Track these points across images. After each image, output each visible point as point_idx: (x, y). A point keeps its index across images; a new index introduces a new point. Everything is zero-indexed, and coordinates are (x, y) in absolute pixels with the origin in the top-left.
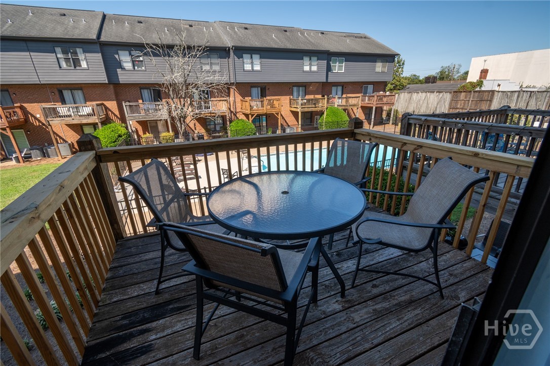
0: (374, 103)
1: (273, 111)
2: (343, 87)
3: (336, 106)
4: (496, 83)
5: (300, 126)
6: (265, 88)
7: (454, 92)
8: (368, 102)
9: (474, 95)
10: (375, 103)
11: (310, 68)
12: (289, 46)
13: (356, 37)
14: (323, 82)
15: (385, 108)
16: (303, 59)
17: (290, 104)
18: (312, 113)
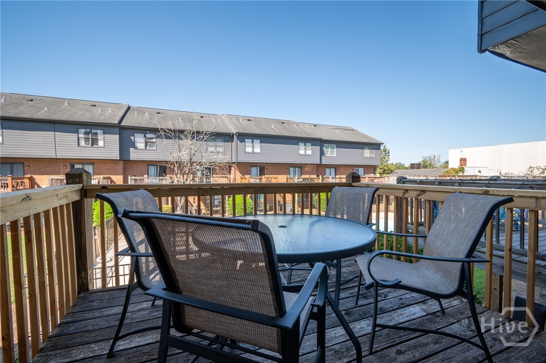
2: (336, 169)
4: (477, 170)
6: (264, 168)
11: (305, 152)
12: (286, 134)
13: (344, 129)
14: (317, 164)
16: (298, 145)
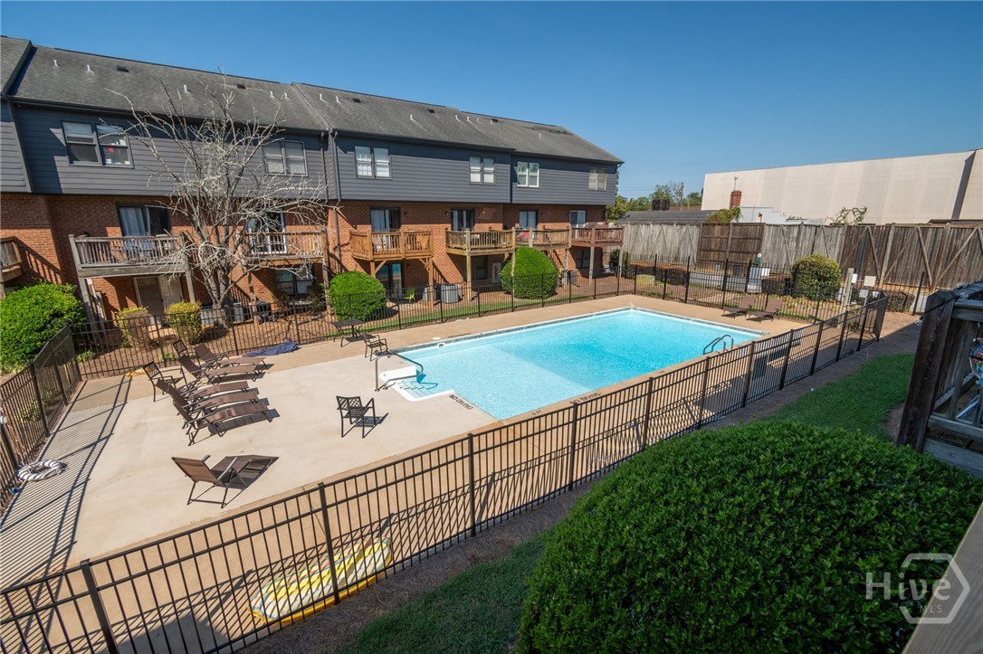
0: (591, 241)
1: (418, 255)
2: (537, 212)
3: (531, 246)
4: (757, 212)
5: (469, 285)
6: (399, 211)
7: (704, 225)
8: (581, 239)
9: (734, 230)
10: (593, 242)
11: (482, 178)
12: (444, 137)
13: (550, 131)
14: (504, 204)
15: (609, 249)
16: (468, 160)
17: (448, 242)
18: (486, 258)
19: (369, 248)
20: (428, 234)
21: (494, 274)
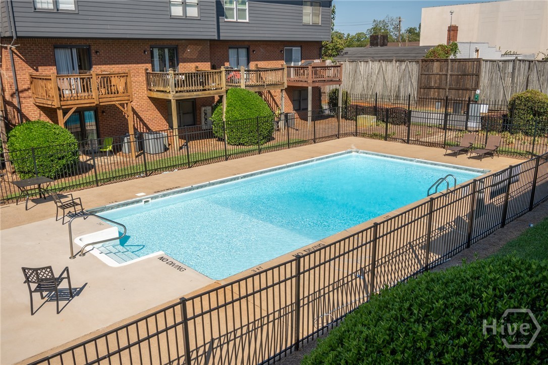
0: (308, 80)
1: (115, 100)
2: (248, 49)
3: (243, 87)
4: (473, 47)
5: (176, 132)
6: (89, 50)
7: (423, 61)
8: (297, 78)
9: (452, 66)
10: (310, 81)
11: (185, 11)
14: (211, 40)
15: (328, 89)
17: (148, 84)
18: (194, 101)
19: (54, 93)
20: (125, 75)
21: (203, 120)
